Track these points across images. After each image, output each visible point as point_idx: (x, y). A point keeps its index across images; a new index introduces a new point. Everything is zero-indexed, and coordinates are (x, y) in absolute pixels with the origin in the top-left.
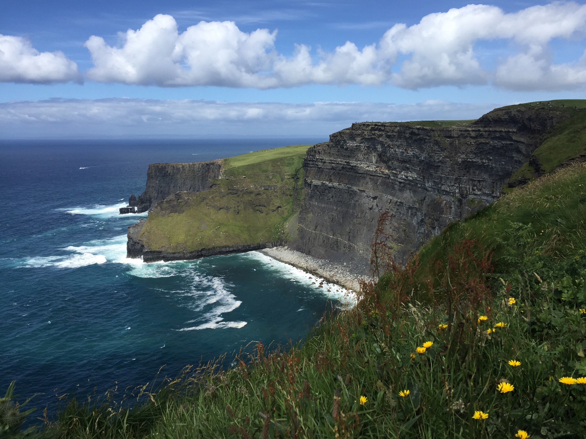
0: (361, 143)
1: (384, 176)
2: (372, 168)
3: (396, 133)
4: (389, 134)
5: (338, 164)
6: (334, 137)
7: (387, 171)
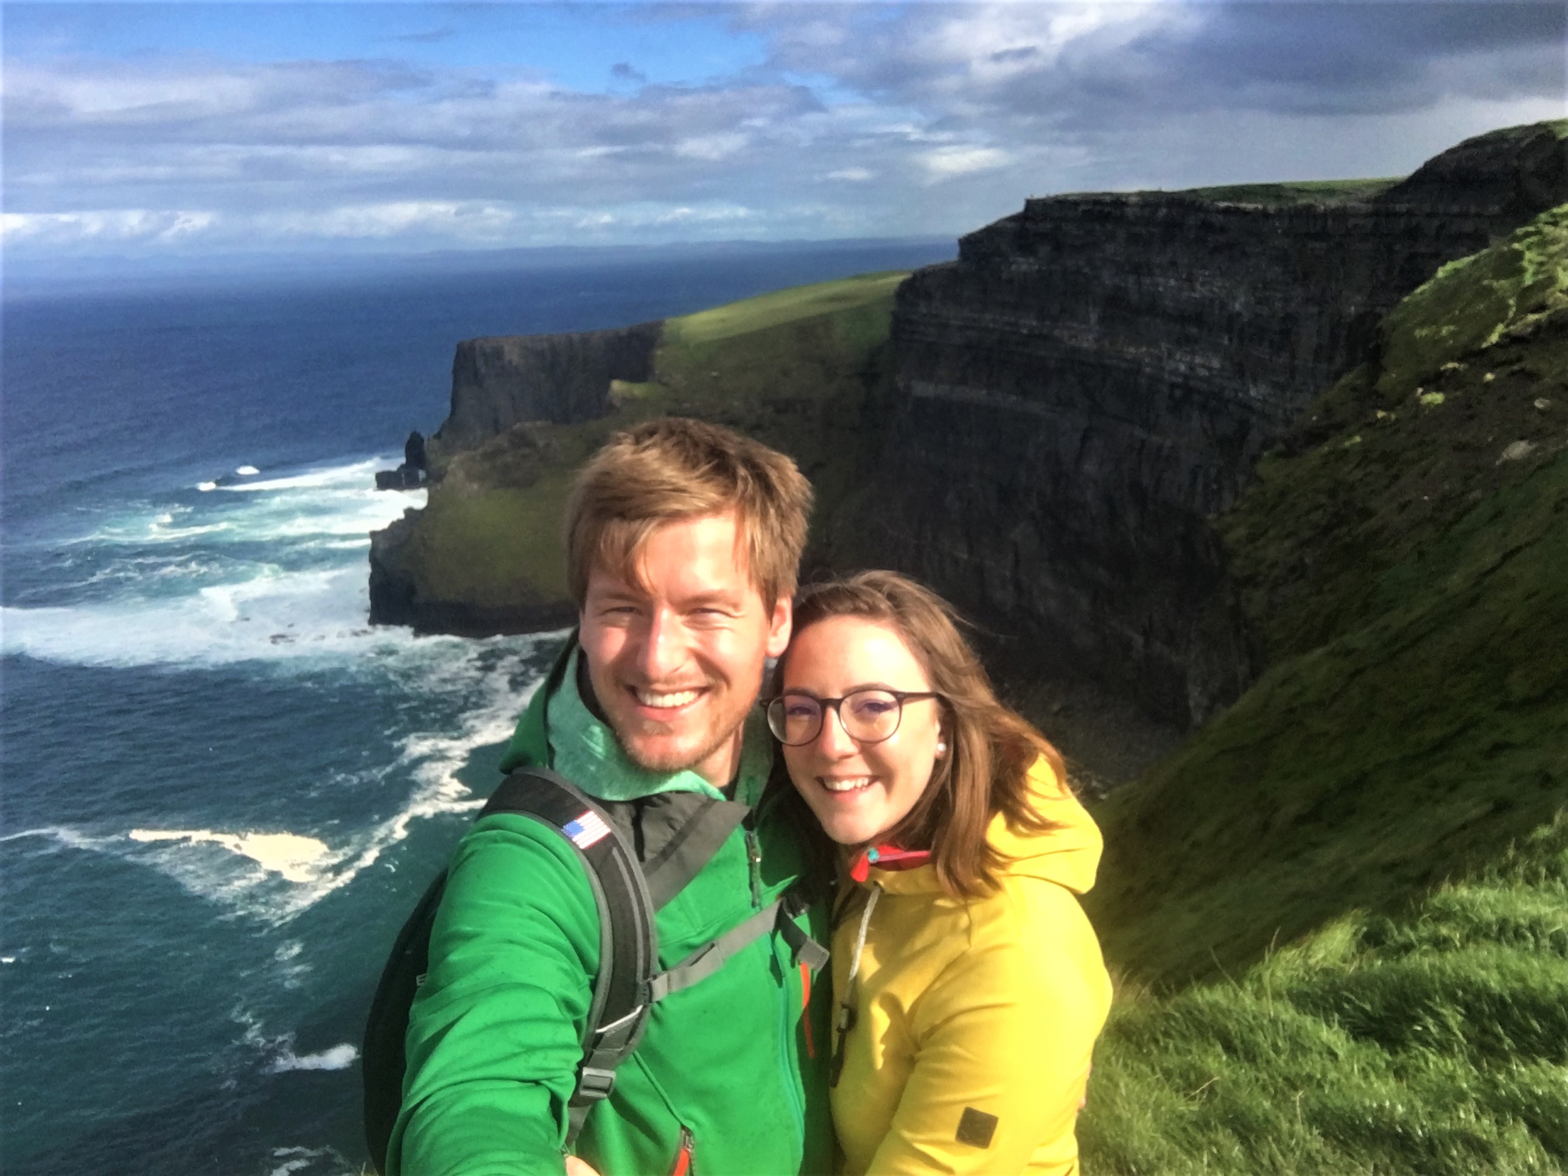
0: (1053, 261)
1: (1124, 365)
2: (1087, 342)
3: (1158, 226)
4: (1136, 230)
5: (982, 329)
6: (971, 244)
7: (1132, 350)
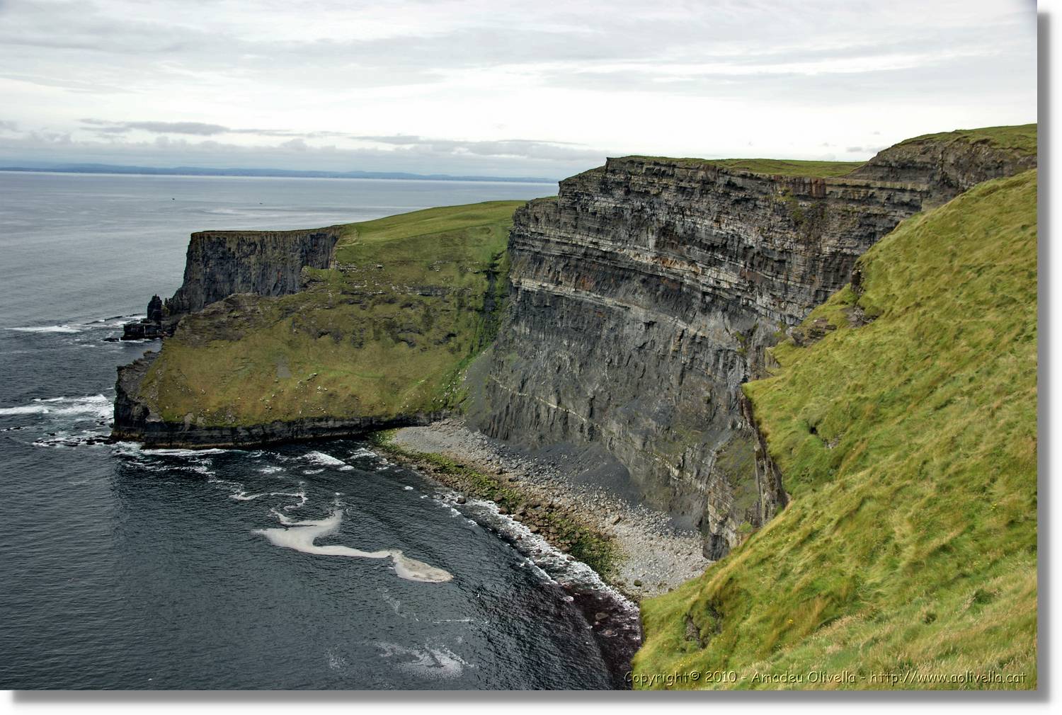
0: (625, 201)
1: (672, 277)
2: (647, 259)
3: (698, 182)
4: (683, 184)
5: (573, 245)
6: (566, 185)
7: (677, 266)
